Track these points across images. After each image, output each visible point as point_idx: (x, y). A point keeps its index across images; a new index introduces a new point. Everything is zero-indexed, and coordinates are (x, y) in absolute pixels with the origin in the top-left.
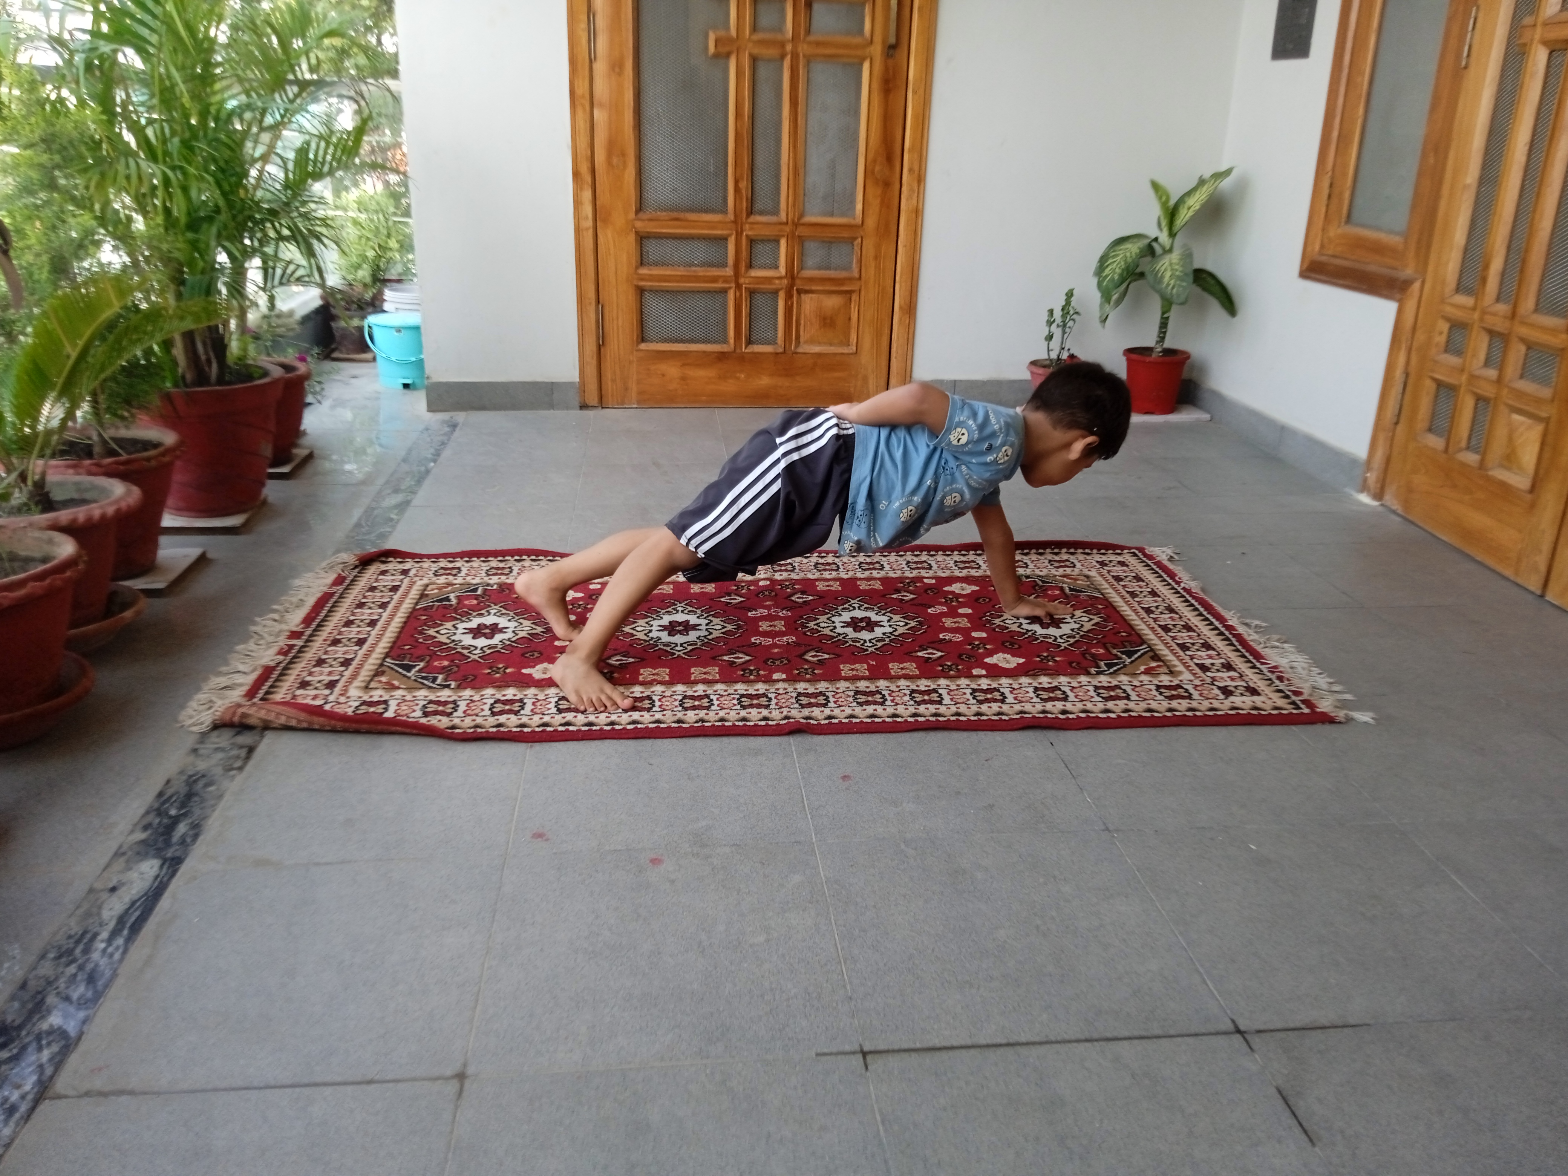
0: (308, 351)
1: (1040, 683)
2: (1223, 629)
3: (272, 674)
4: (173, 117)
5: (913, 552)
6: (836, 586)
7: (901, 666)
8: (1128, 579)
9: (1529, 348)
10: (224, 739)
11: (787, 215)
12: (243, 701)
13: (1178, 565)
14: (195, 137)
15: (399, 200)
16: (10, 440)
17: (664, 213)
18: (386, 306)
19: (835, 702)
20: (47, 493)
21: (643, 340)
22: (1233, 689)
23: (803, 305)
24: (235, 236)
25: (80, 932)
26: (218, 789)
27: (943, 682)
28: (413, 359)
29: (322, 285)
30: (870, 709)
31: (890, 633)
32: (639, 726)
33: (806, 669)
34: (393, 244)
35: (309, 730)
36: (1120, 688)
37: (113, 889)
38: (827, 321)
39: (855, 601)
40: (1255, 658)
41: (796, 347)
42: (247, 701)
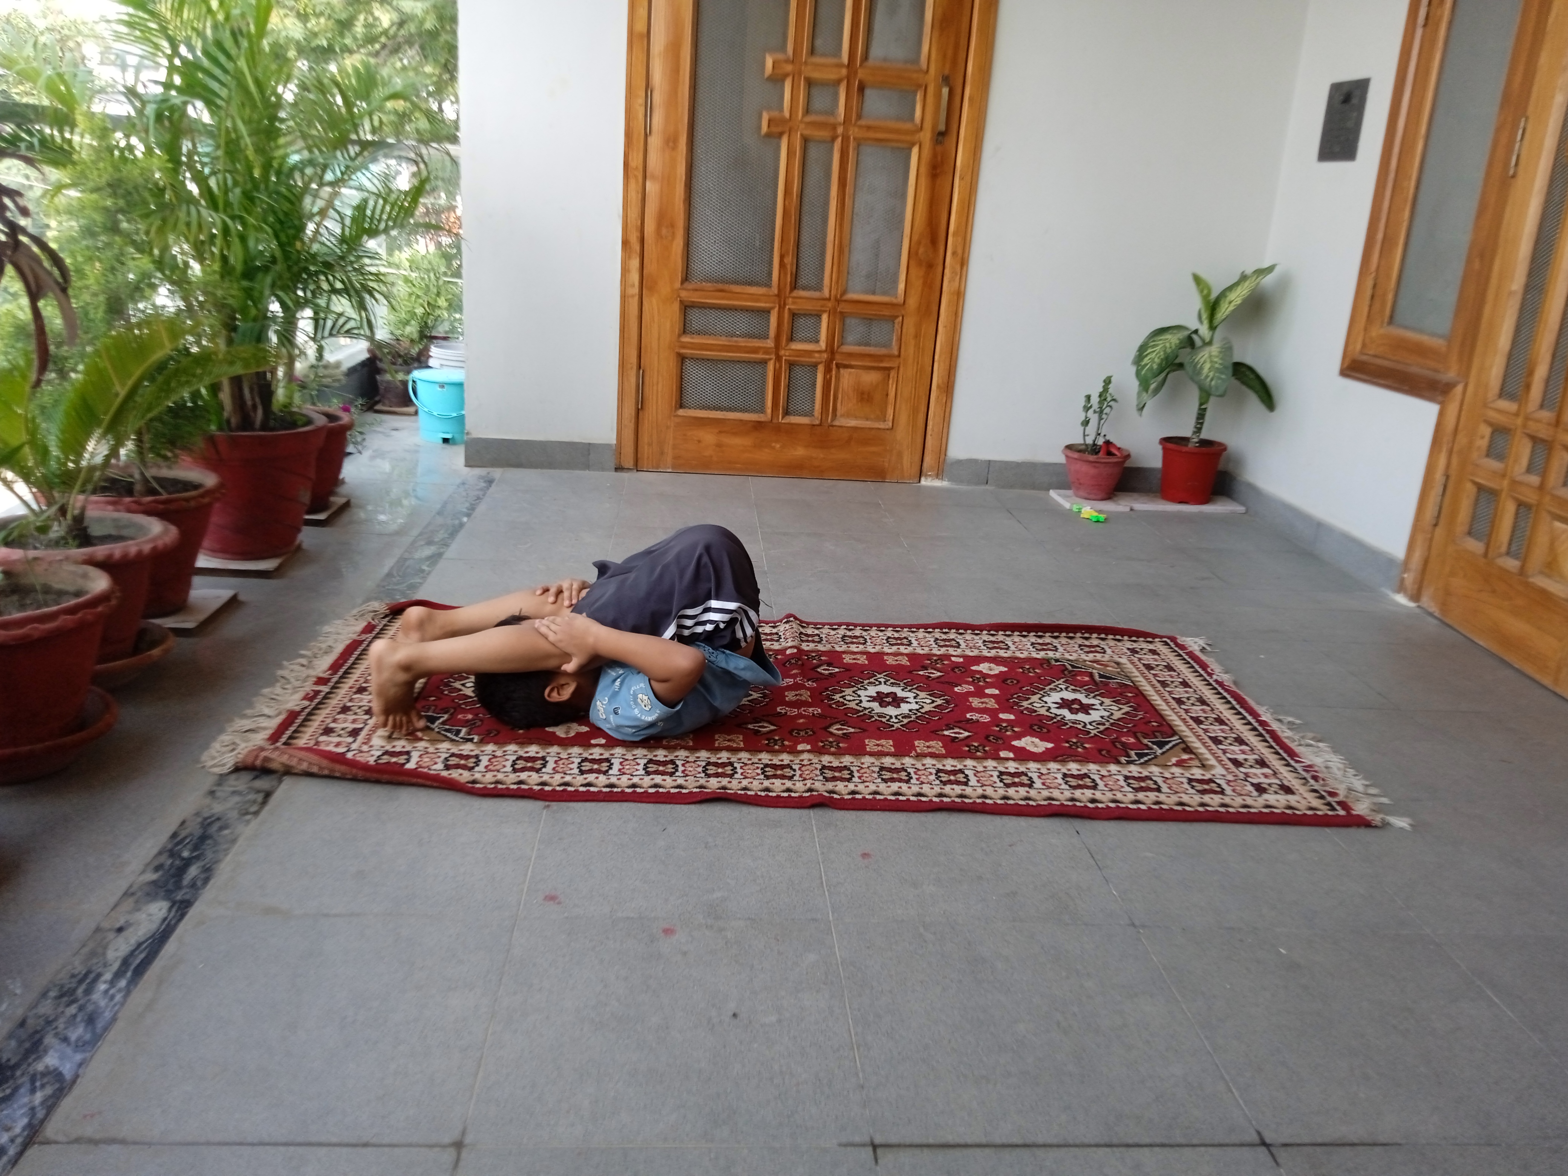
0: (351, 402)
1: (1069, 770)
2: (1256, 725)
3: (296, 719)
4: (236, 169)
5: (941, 629)
6: (863, 660)
7: (927, 744)
8: (1160, 668)
10: (242, 782)
11: (830, 291)
12: (267, 745)
13: (1212, 657)
14: (256, 188)
15: (451, 260)
16: (53, 474)
17: (709, 284)
18: (431, 362)
19: (860, 778)
20: (85, 529)
21: (681, 406)
22: (1267, 787)
23: (841, 379)
24: (289, 287)
25: (83, 972)
26: (232, 833)
27: (969, 763)
28: (455, 415)
29: (371, 339)
30: (895, 786)
31: (917, 710)
32: (661, 790)
33: (831, 742)
34: (442, 302)
35: (330, 777)
36: (1152, 780)
37: (120, 930)
38: (865, 396)
39: (882, 676)
40: (1289, 755)
41: (832, 420)
42: (271, 744)
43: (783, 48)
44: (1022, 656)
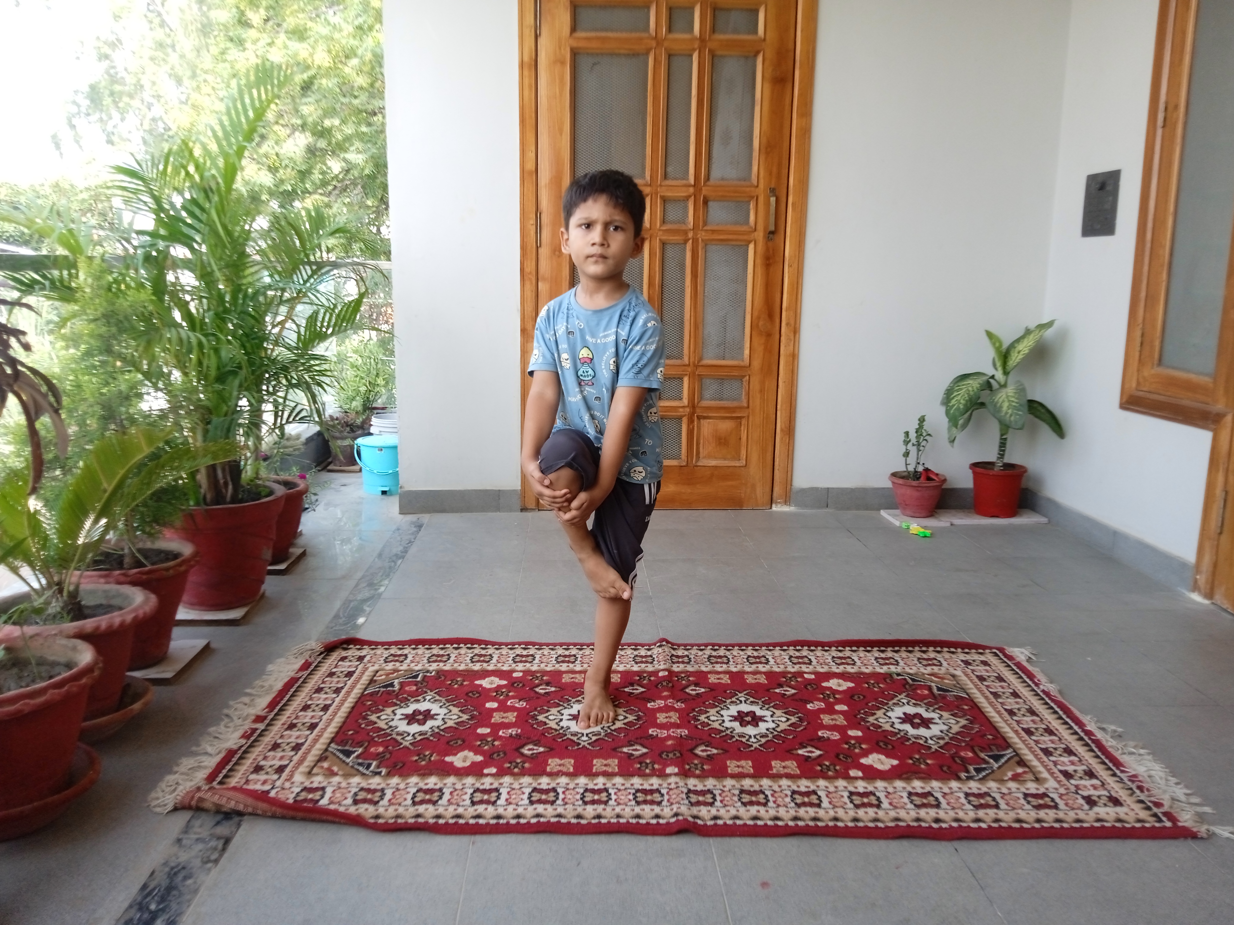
1: (914, 788)
2: (1082, 734)
3: (233, 757)
4: (211, 294)
5: (795, 647)
6: (726, 679)
7: (783, 764)
8: (992, 679)
10: (205, 829)
11: (689, 359)
12: (204, 785)
13: (1038, 668)
14: (227, 310)
18: (372, 430)
19: (721, 801)
20: (79, 602)
22: (1096, 799)
23: (702, 429)
24: (254, 387)
26: (195, 882)
27: (822, 783)
28: (391, 472)
30: (753, 810)
31: (774, 729)
32: (542, 820)
33: (696, 765)
34: (380, 381)
36: (990, 796)
38: (722, 441)
39: (742, 695)
40: (1114, 765)
41: (696, 462)
42: (207, 784)
43: (642, 175)
44: (867, 671)
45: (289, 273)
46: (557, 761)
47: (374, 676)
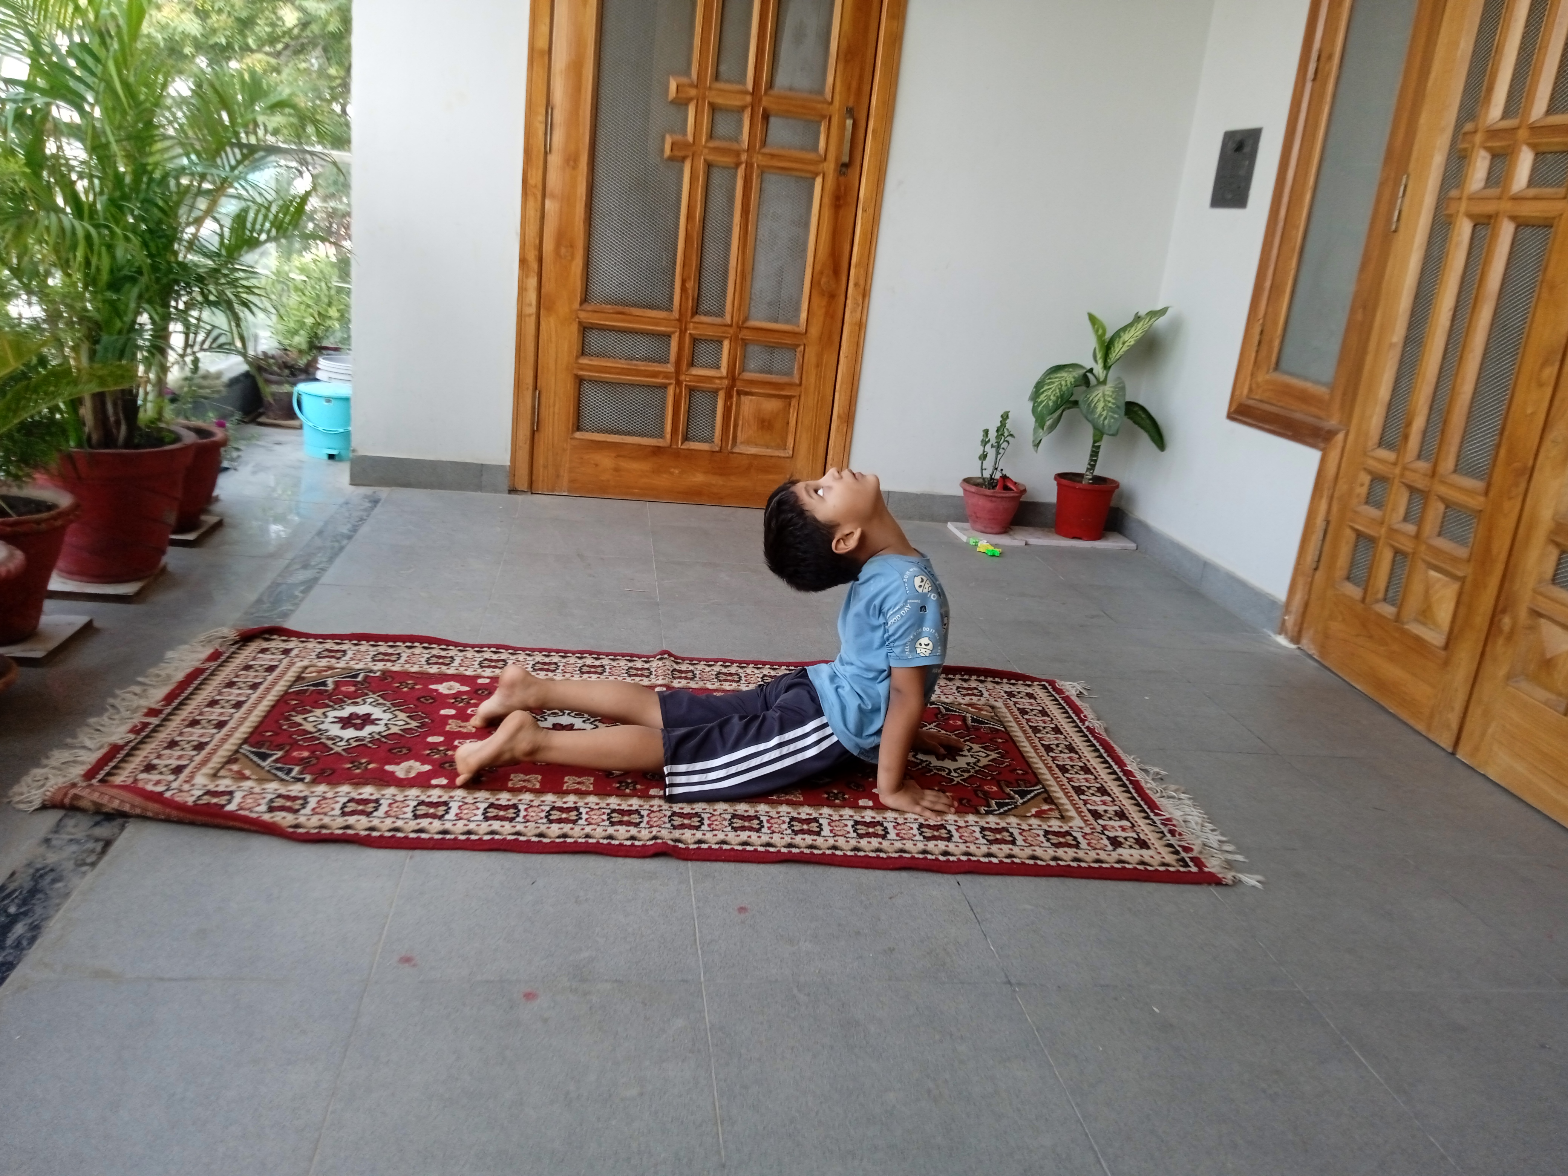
0: (229, 415)
2: (1121, 774)
3: (118, 753)
8: (1035, 712)
9: (1447, 507)
10: (50, 820)
11: (732, 318)
12: (80, 781)
13: (1086, 703)
14: (126, 196)
17: (609, 306)
18: (319, 375)
19: (709, 825)
21: (578, 429)
22: (1122, 840)
23: (742, 407)
26: (66, 886)
27: (826, 811)
28: (341, 430)
29: (245, 354)
32: (497, 837)
34: (333, 312)
36: (1008, 831)
38: (765, 424)
40: (1150, 807)
41: (732, 447)
42: (84, 781)
43: (687, 73)
45: (212, 154)
46: (522, 776)
47: (303, 672)
